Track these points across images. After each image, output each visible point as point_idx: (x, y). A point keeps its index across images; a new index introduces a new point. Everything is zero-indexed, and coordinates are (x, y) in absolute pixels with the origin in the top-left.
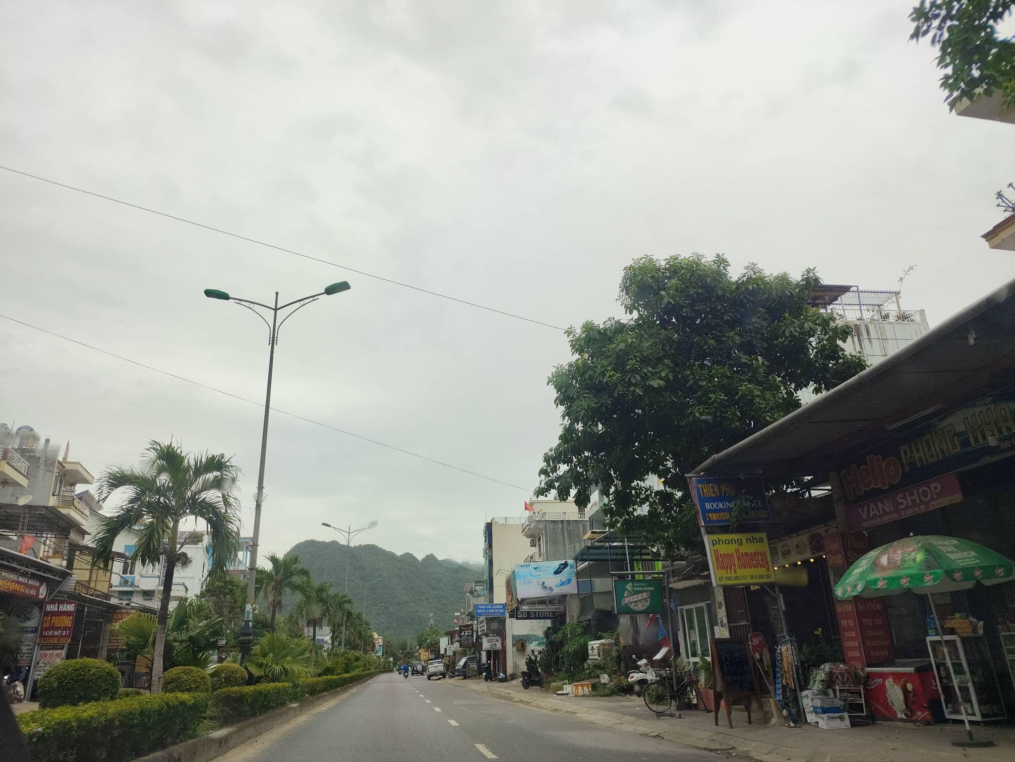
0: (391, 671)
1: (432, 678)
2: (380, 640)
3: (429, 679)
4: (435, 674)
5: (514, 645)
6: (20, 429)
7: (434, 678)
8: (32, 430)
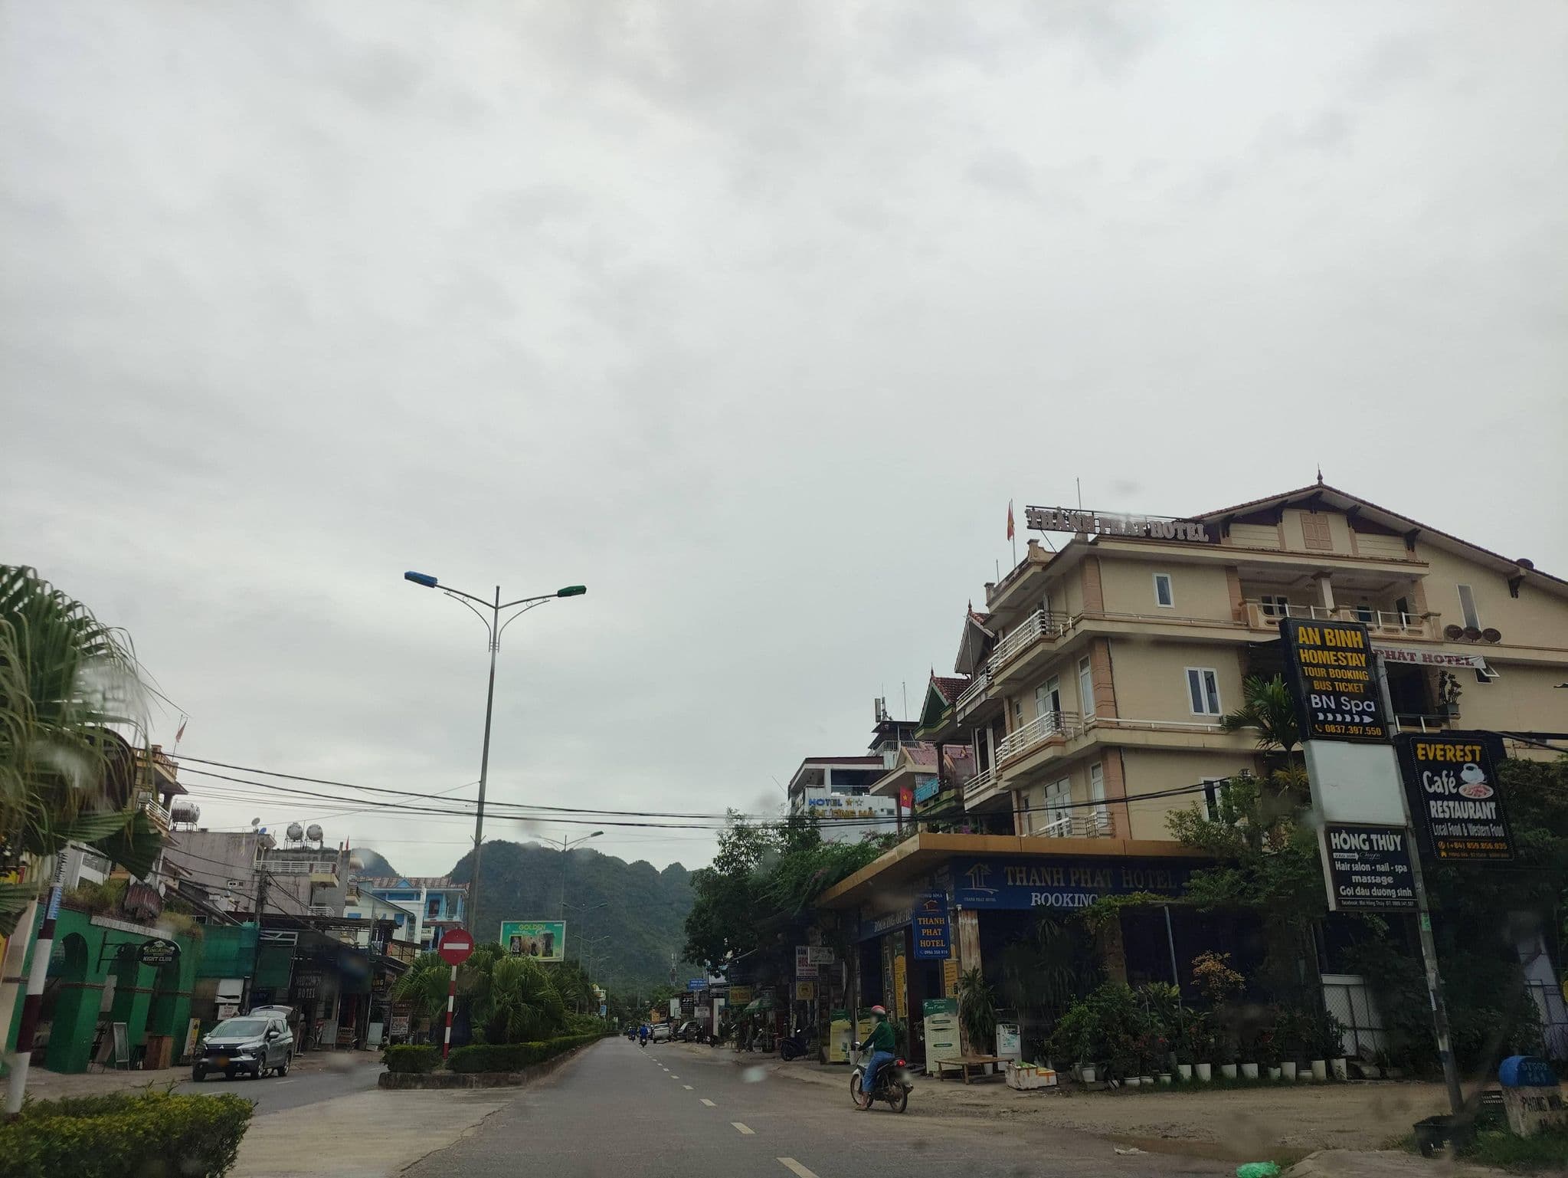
0: (616, 1034)
1: (658, 1042)
2: (602, 995)
3: (655, 1042)
4: (660, 1038)
5: (719, 1014)
6: (310, 827)
7: (661, 1041)
8: (320, 828)
